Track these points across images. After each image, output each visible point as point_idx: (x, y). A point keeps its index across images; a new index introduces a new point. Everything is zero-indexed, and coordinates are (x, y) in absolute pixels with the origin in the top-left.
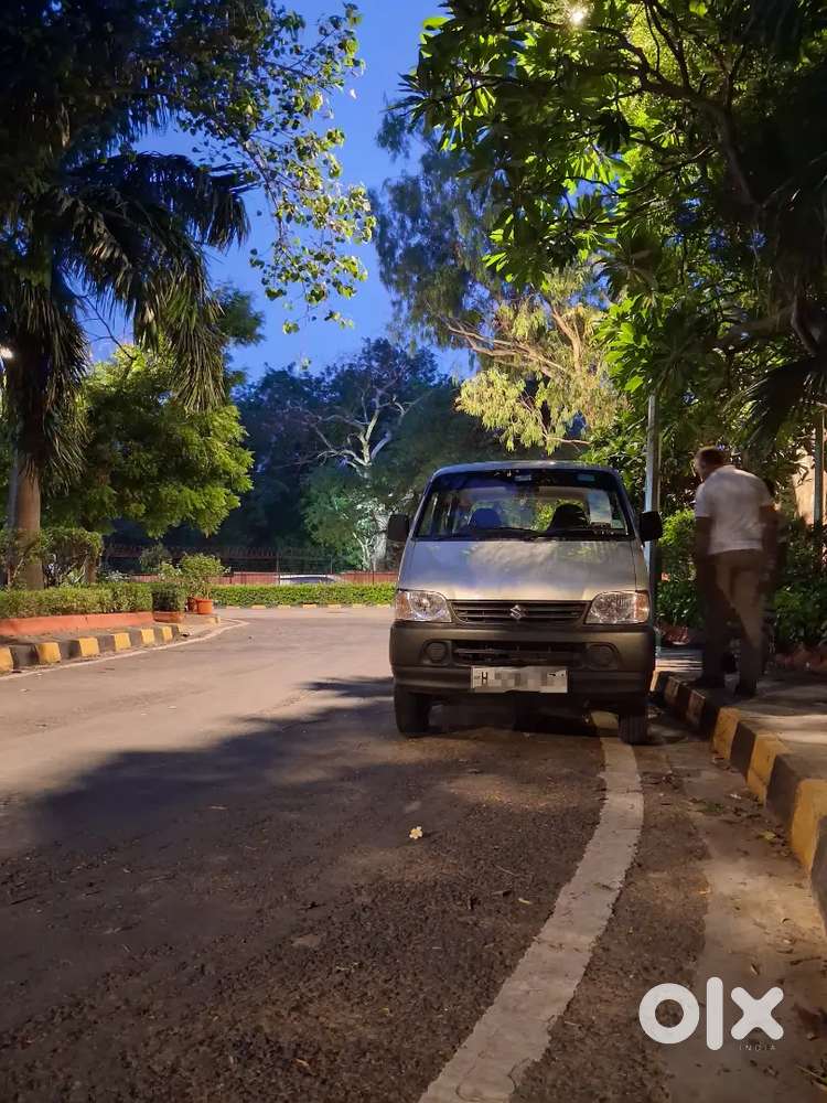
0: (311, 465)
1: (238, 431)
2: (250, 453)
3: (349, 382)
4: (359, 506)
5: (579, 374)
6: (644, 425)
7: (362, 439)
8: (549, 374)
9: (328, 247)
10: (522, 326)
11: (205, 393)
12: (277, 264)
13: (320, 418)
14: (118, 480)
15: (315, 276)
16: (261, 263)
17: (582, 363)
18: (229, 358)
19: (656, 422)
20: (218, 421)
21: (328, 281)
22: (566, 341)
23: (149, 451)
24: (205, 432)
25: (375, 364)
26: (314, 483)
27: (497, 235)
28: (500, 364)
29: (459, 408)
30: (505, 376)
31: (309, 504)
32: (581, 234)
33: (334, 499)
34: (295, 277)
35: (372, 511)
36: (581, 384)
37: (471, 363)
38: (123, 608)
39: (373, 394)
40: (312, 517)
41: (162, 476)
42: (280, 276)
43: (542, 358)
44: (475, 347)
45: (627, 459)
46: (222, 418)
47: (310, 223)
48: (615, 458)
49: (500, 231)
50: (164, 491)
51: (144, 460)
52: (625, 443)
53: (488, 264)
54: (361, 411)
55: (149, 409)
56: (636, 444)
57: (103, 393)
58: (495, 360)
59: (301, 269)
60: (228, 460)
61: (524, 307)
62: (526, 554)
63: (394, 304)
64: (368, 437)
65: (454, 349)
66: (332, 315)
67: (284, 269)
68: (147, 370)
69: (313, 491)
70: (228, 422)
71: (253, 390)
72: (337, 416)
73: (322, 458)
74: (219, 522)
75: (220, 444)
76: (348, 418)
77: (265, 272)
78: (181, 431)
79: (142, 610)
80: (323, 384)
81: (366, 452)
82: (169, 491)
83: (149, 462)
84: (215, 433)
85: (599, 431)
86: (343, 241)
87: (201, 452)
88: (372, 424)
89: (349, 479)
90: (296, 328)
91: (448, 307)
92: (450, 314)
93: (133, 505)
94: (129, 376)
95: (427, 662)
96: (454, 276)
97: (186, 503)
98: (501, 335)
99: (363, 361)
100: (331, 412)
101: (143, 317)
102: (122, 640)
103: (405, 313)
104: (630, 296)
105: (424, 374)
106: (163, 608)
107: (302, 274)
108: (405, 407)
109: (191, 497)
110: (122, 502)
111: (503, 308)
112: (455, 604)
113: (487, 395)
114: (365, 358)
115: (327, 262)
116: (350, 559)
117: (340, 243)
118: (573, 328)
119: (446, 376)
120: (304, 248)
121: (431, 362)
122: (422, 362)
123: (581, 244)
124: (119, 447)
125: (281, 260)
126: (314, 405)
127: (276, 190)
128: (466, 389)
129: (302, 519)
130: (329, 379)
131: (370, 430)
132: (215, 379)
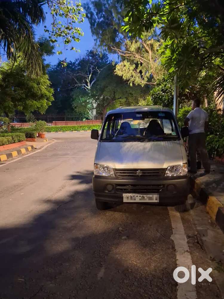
0: (73, 89)
1: (48, 82)
2: (53, 89)
3: (83, 63)
4: (88, 101)
5: (151, 61)
6: (173, 80)
7: (88, 81)
8: (142, 62)
9: (70, 25)
10: (133, 47)
11: (37, 72)
12: (53, 31)
13: (75, 74)
14: (14, 100)
15: (66, 35)
16: (47, 31)
17: (152, 58)
18: (45, 60)
19: (177, 81)
20: (42, 80)
21: (71, 37)
22: (147, 52)
23: (22, 90)
24: (38, 84)
25: (91, 58)
26: (74, 94)
27: (126, 19)
28: (127, 59)
29: (115, 74)
30: (129, 63)
31: (73, 100)
32: (154, 18)
33: (81, 99)
34: (60, 35)
35: (91, 102)
36: (152, 65)
37: (118, 58)
38: (16, 141)
39: (90, 67)
40: (74, 104)
41: (27, 97)
42: (55, 35)
43: (140, 57)
44: (120, 53)
45: (167, 90)
46: (43, 79)
47: (63, 16)
48: (163, 89)
49: (128, 18)
50: (27, 102)
51: (20, 93)
52: (166, 85)
53: (123, 30)
54: (87, 72)
55: (21, 77)
56: (169, 85)
57: (6, 73)
58: (126, 57)
59: (61, 33)
60: (46, 92)
61: (134, 41)
62: (141, 148)
63: (95, 40)
64: (89, 80)
65: (113, 54)
66: (72, 48)
67: (56, 33)
68: (19, 64)
69: (74, 97)
70: (45, 80)
71: (55, 67)
72: (80, 74)
73: (76, 87)
74: (45, 110)
75: (43, 87)
76: (83, 74)
77: (50, 34)
78: (31, 84)
79: (23, 141)
80: (75, 64)
81: (89, 84)
82: (29, 102)
83: (22, 93)
84: (41, 84)
85: (158, 81)
86: (75, 22)
87: (38, 90)
88: (90, 76)
89: (84, 93)
90: (61, 53)
91: (111, 42)
92: (112, 44)
93: (19, 107)
94: (14, 67)
95: (107, 192)
96: (112, 31)
97: (35, 106)
98: (127, 49)
99: (87, 57)
100: (78, 73)
101: (10, 51)
102: (15, 154)
103: (98, 43)
104: (171, 40)
105: (105, 60)
106: (30, 137)
107: (62, 34)
108: (100, 70)
109: (36, 104)
110: (15, 106)
111: (128, 41)
112: (116, 170)
113: (124, 69)
114: (87, 56)
115: (70, 30)
116: (86, 116)
117: (74, 23)
118: (149, 48)
119: (111, 60)
120: (62, 25)
121: (107, 56)
122: (104, 56)
123: (154, 21)
124: (13, 89)
125: (55, 29)
126: (73, 71)
127: (51, 4)
128: (117, 68)
129: (71, 105)
130: (77, 63)
131: (90, 78)
132: (40, 67)
